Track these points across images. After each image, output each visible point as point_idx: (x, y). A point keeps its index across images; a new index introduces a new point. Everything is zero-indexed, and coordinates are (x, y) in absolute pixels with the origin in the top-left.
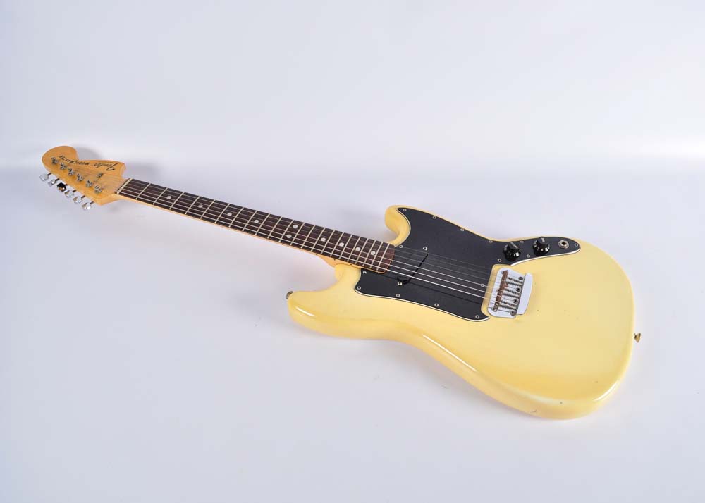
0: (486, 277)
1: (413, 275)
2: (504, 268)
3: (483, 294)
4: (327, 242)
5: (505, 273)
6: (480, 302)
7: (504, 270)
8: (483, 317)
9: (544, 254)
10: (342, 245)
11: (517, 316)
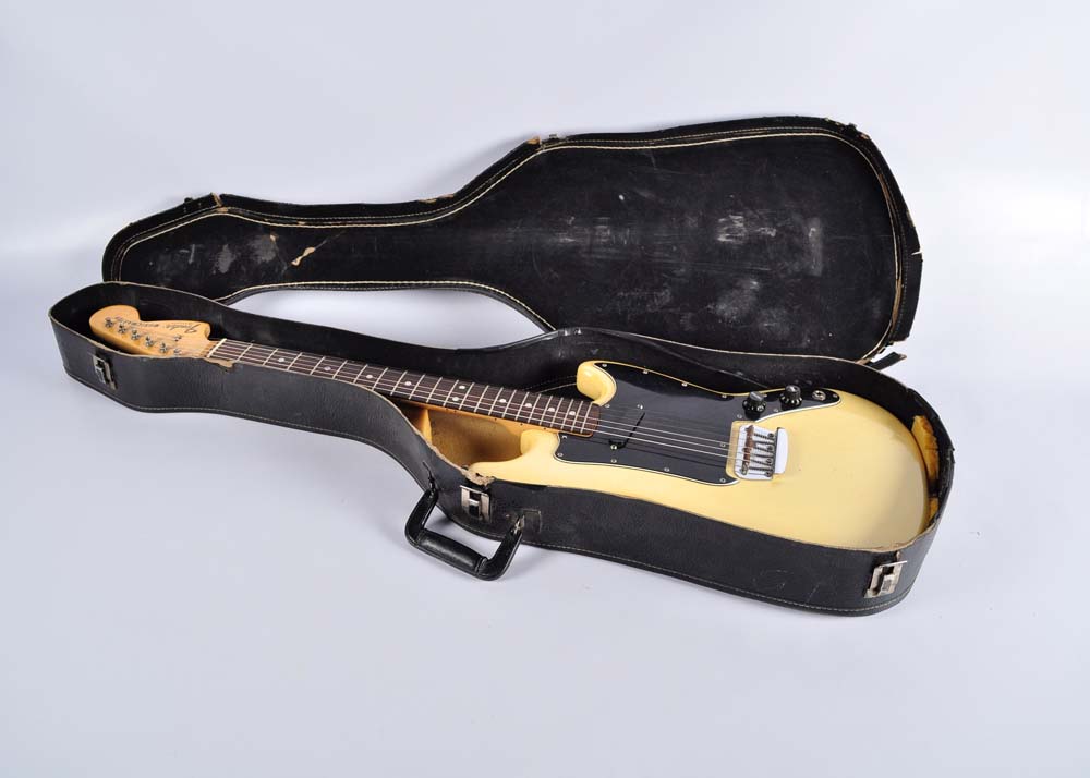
0: (725, 434)
1: (631, 435)
2: (747, 424)
3: (726, 453)
4: (509, 403)
5: (749, 430)
6: (723, 463)
7: (747, 426)
8: (730, 480)
9: (794, 407)
10: (529, 405)
11: (774, 476)
